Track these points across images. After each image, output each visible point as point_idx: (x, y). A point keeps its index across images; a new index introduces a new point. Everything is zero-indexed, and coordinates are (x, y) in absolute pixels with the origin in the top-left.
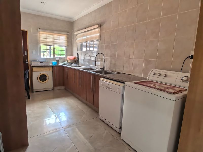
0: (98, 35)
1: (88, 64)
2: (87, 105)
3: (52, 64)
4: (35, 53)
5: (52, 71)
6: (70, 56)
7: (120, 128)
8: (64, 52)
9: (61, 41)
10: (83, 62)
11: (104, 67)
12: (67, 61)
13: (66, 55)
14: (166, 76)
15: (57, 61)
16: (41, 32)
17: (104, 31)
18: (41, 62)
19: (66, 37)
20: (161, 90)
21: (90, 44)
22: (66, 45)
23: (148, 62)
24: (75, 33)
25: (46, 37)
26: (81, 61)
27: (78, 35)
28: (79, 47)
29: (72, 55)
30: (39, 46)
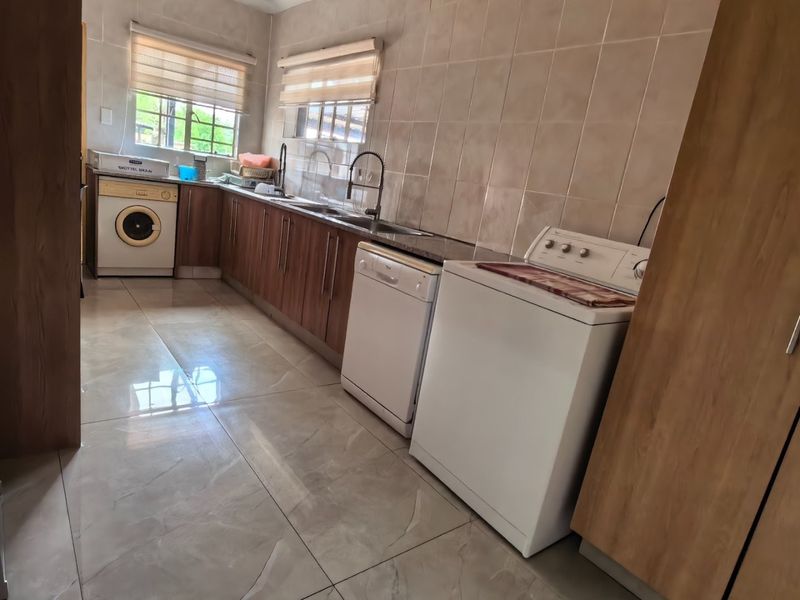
0: (369, 79)
1: (319, 195)
2: (300, 340)
3: (179, 175)
4: (111, 124)
5: (175, 205)
6: (254, 153)
7: (411, 422)
8: (227, 136)
9: (220, 87)
10: (303, 181)
11: (379, 207)
12: (238, 173)
13: (236, 149)
14: (586, 254)
15: (200, 163)
16: (140, 40)
17: (395, 70)
18: (132, 162)
19: (243, 74)
20: (557, 292)
21: (335, 116)
22: (240, 107)
23: (537, 203)
24: (281, 64)
25: (159, 65)
26: (293, 177)
27: (292, 73)
28: (292, 123)
29: (259, 150)
30: (129, 97)
